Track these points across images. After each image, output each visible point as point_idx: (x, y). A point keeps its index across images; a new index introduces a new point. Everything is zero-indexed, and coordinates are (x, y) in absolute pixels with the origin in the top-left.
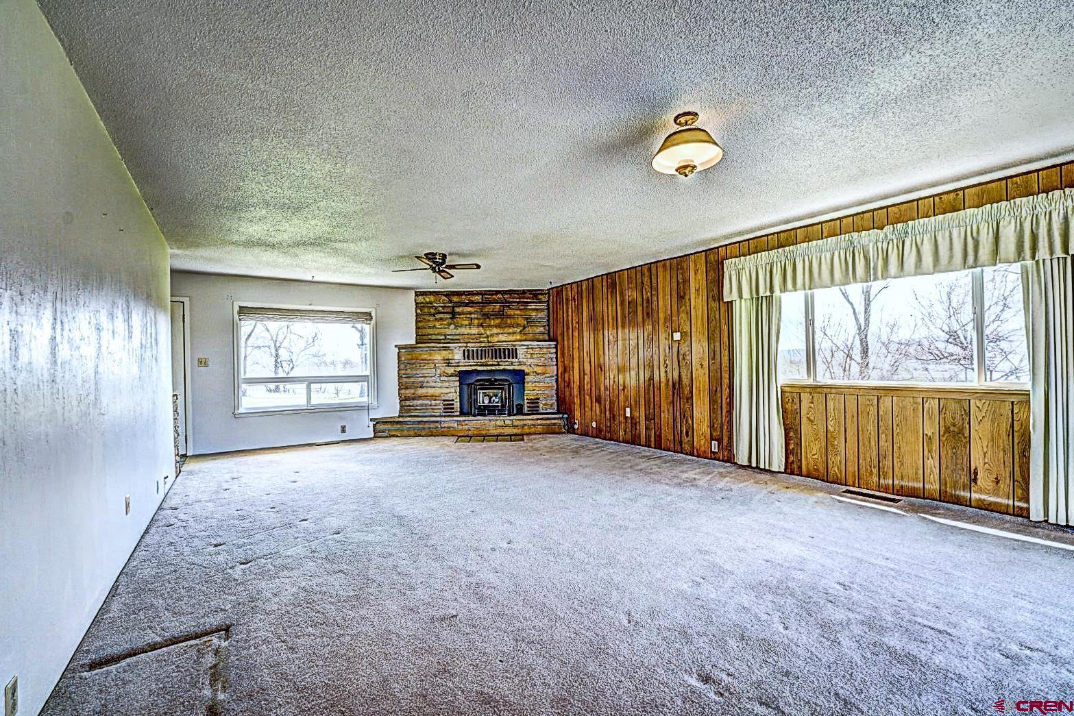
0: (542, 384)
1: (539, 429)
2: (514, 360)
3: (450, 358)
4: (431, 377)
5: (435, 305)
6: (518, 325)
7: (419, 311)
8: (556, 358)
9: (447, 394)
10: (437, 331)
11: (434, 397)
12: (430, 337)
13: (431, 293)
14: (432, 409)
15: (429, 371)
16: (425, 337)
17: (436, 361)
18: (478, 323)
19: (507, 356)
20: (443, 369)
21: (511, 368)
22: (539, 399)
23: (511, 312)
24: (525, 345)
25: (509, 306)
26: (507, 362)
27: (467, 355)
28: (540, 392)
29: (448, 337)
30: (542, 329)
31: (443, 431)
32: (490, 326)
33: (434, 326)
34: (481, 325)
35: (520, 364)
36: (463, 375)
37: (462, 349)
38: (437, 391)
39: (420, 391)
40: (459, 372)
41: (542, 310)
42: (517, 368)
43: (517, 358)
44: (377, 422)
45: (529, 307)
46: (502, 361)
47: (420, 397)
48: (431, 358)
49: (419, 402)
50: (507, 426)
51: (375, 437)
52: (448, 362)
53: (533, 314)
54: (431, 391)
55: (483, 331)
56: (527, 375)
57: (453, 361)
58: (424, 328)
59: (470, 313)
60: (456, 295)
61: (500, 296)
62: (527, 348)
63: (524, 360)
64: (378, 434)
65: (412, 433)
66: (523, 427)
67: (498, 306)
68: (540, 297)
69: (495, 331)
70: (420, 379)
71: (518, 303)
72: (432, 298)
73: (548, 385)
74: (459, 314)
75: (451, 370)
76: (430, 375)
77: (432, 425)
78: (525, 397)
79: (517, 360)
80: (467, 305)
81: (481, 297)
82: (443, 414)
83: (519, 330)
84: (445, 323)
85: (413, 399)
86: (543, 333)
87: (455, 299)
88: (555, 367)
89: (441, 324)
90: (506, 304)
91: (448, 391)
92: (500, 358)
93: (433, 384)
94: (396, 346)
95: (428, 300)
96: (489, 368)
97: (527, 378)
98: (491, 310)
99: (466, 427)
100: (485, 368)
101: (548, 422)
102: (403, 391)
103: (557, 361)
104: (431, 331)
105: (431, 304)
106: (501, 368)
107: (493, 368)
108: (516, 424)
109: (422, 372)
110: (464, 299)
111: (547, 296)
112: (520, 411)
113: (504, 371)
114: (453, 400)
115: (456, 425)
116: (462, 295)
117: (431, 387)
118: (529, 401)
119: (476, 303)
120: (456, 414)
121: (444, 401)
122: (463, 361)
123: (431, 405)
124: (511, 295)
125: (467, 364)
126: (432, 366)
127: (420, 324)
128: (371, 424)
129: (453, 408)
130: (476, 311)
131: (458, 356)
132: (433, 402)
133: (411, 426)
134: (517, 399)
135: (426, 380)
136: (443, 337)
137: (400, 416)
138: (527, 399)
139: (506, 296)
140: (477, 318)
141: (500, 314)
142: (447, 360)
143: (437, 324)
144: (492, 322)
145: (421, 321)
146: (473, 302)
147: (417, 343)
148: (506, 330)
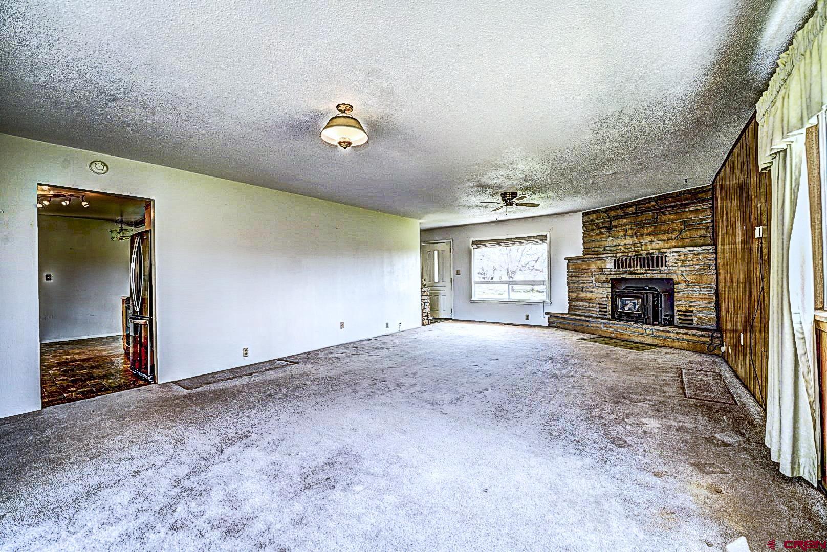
0: (695, 295)
1: (685, 344)
2: (664, 268)
3: (603, 267)
4: (590, 283)
5: (597, 221)
6: (673, 231)
7: (585, 229)
8: (716, 265)
9: (601, 298)
10: (598, 244)
11: (592, 300)
12: (593, 249)
13: (593, 212)
14: (590, 310)
15: (587, 278)
16: (590, 250)
17: (593, 270)
18: (632, 233)
19: (655, 265)
20: (597, 276)
21: (659, 276)
22: (692, 311)
23: (664, 218)
24: (675, 252)
25: (663, 213)
26: (656, 270)
27: (617, 264)
28: (694, 304)
29: (606, 248)
30: (703, 232)
31: (592, 330)
32: (644, 235)
33: (596, 240)
34: (635, 235)
35: (670, 272)
36: (614, 283)
37: (614, 258)
38: (594, 296)
39: (583, 295)
40: (611, 279)
41: (705, 210)
42: (665, 276)
43: (666, 266)
44: (551, 316)
45: (687, 210)
46: (649, 270)
47: (582, 300)
48: (589, 267)
49: (581, 304)
50: (648, 335)
51: (549, 326)
52: (601, 270)
53: (692, 217)
54: (589, 295)
55: (636, 241)
56: (677, 284)
57: (606, 270)
58: (589, 242)
59: (625, 224)
60: (613, 210)
61: (653, 203)
62: (679, 255)
63: (674, 268)
64: (551, 325)
65: (571, 327)
66: (665, 339)
67: (651, 214)
68: (700, 195)
69: (649, 239)
70: (582, 285)
71: (673, 207)
72: (594, 216)
73: (704, 296)
74: (616, 226)
75: (604, 278)
76: (588, 282)
77: (585, 324)
78: (676, 309)
79: (666, 268)
80: (622, 217)
81: (635, 207)
82: (599, 316)
83: (674, 236)
84: (604, 236)
85: (577, 301)
86: (705, 237)
87: (612, 214)
88: (715, 276)
89: (601, 238)
90: (660, 210)
91: (601, 296)
92: (649, 266)
93: (591, 289)
94: (565, 259)
95: (591, 218)
96: (637, 276)
97: (678, 288)
98: (644, 219)
99: (611, 329)
100: (633, 277)
101: (696, 339)
102: (570, 294)
103: (717, 269)
104: (593, 245)
105: (594, 221)
106: (649, 276)
107: (641, 276)
108: (658, 334)
109: (584, 279)
110: (620, 212)
111: (710, 193)
112: (670, 322)
113: (651, 280)
114: (606, 305)
115: (602, 326)
116: (618, 209)
117: (589, 292)
118: (681, 313)
119: (630, 214)
120: (607, 317)
121: (599, 304)
122: (613, 270)
123: (589, 307)
124: (665, 199)
125: (618, 272)
126: (590, 274)
127: (586, 240)
128: (546, 316)
129: (606, 312)
130: (630, 222)
131: (610, 265)
132: (591, 305)
133: (571, 322)
134: (666, 311)
135: (586, 285)
136: (602, 249)
137: (568, 314)
138: (678, 310)
139: (659, 202)
140: (631, 229)
141: (655, 222)
142: (601, 269)
143: (598, 238)
144: (645, 231)
145: (586, 237)
146: (628, 214)
147: (584, 255)
148: (661, 237)
